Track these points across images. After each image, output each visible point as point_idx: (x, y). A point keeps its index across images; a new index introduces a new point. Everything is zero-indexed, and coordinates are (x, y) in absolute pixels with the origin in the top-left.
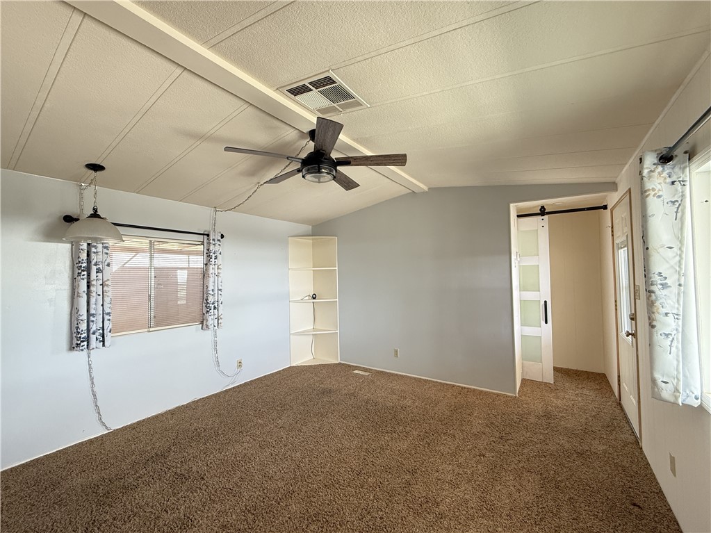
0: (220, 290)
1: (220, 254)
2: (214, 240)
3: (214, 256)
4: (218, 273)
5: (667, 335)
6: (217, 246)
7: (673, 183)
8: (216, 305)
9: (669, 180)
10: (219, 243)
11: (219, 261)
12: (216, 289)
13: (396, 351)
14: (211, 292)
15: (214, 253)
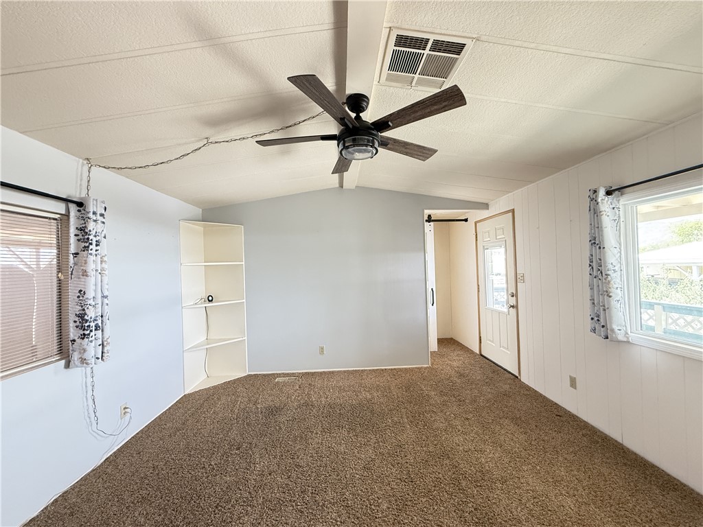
0: (106, 297)
1: (105, 237)
2: (94, 213)
3: (94, 239)
4: (103, 269)
5: (618, 301)
6: (100, 225)
7: (614, 208)
8: (99, 322)
9: (611, 207)
10: (101, 219)
11: (103, 249)
12: (99, 295)
13: (322, 348)
14: (91, 302)
15: (95, 236)
